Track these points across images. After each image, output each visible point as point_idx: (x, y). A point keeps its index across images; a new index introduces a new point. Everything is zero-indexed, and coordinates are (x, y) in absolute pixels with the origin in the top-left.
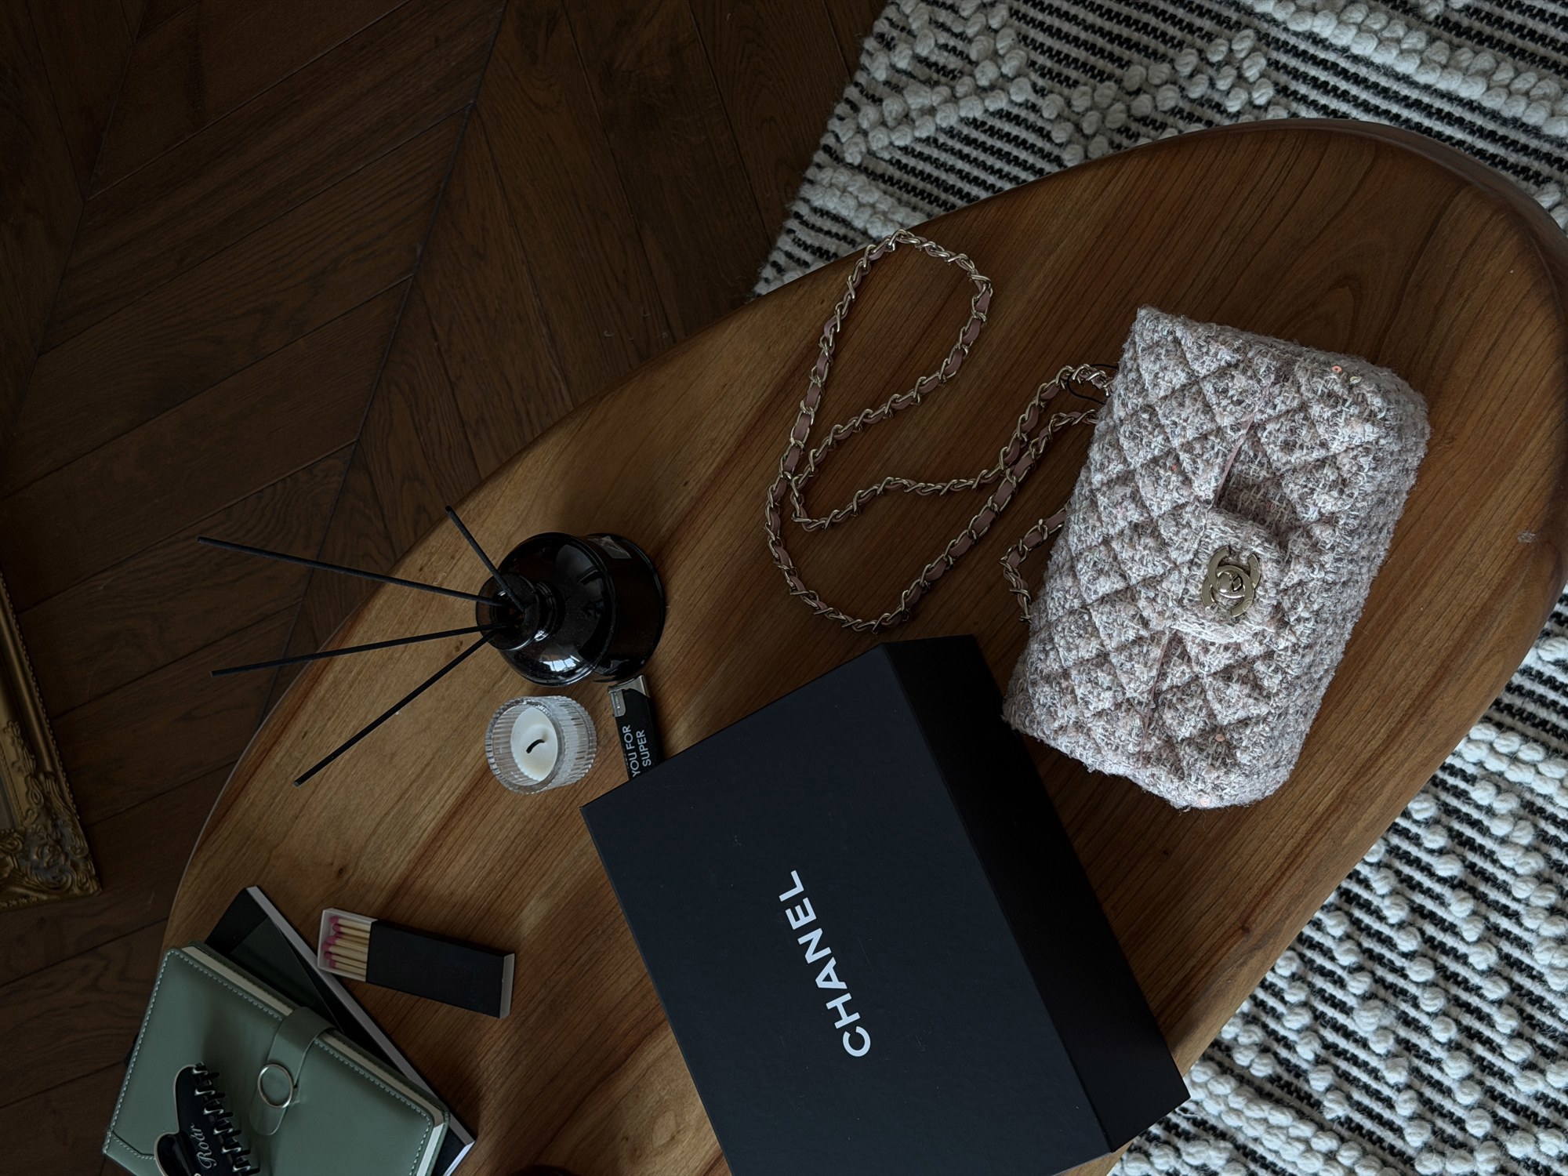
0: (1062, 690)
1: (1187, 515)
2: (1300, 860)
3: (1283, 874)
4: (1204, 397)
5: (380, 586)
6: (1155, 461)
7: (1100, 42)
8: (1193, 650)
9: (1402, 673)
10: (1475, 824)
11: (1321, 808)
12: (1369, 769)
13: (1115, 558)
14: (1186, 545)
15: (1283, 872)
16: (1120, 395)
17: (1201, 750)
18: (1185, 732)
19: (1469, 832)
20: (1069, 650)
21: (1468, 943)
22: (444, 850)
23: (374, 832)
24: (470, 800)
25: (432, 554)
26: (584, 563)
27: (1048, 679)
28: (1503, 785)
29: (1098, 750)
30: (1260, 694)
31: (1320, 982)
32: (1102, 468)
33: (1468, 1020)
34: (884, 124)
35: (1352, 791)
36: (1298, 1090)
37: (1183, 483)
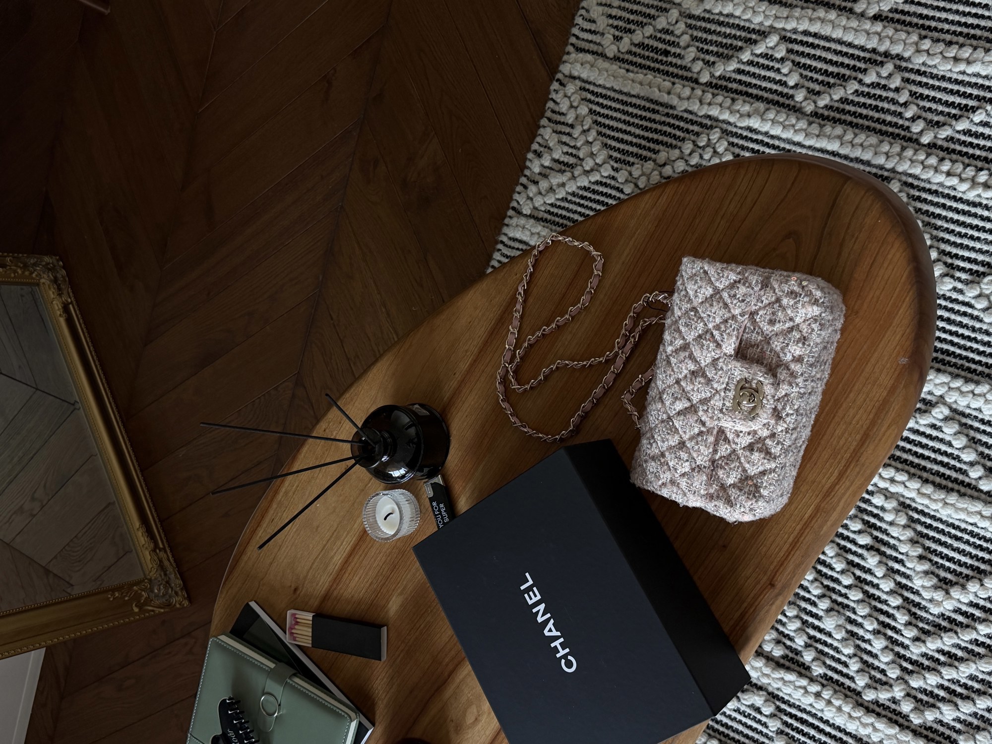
0: (661, 464)
1: (720, 364)
2: (798, 545)
3: (790, 553)
4: (724, 300)
5: (305, 440)
6: (700, 336)
7: (643, 143)
8: (731, 436)
9: (843, 439)
10: (876, 516)
11: (807, 516)
12: (831, 493)
13: (684, 390)
14: (721, 380)
15: (789, 553)
16: (677, 304)
17: (741, 490)
18: (731, 481)
19: (873, 520)
20: (663, 442)
21: (878, 578)
22: (347, 575)
23: (311, 568)
24: (358, 547)
25: (329, 422)
26: (405, 419)
27: (653, 458)
28: (888, 494)
29: (685, 494)
30: (770, 457)
31: (803, 605)
32: (671, 343)
33: (882, 618)
34: (540, 193)
35: (822, 505)
36: (797, 662)
37: (717, 347)
